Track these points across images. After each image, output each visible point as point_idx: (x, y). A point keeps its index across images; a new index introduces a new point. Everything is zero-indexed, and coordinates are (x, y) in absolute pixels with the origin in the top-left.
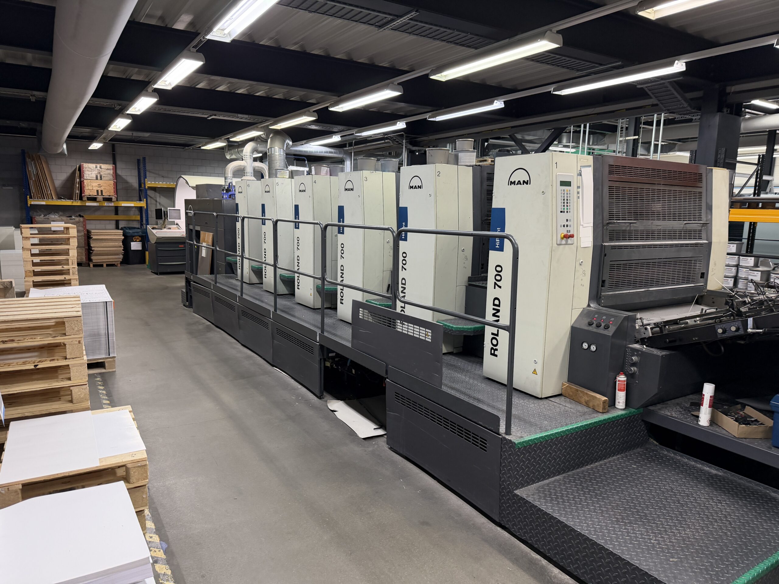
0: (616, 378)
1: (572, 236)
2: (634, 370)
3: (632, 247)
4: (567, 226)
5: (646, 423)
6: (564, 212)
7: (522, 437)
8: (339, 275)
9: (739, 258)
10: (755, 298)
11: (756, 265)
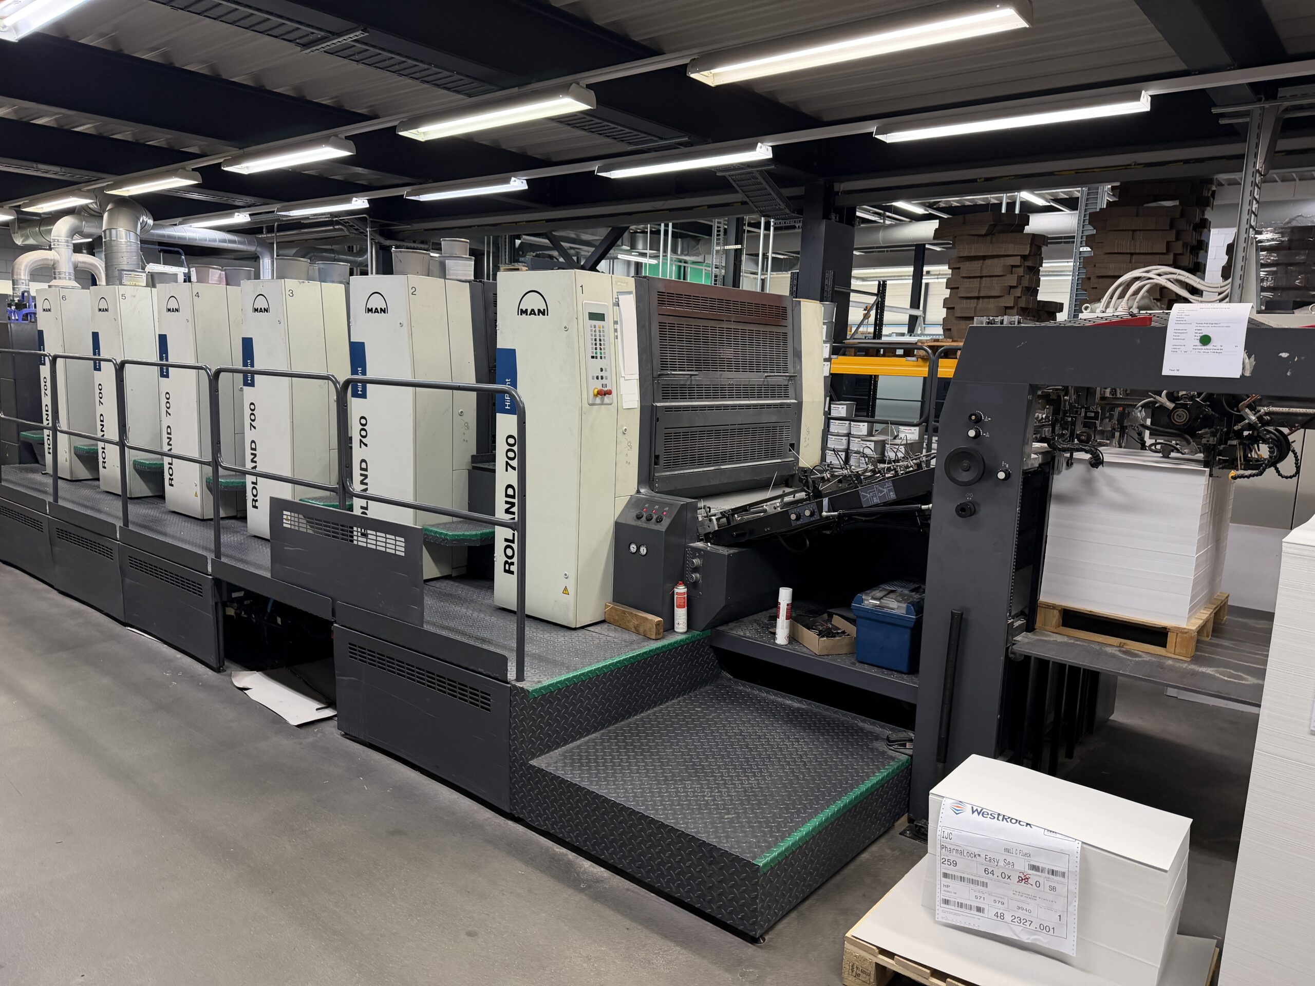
0: (673, 591)
1: (609, 393)
2: (696, 577)
3: (694, 408)
4: (602, 378)
5: (716, 650)
6: (596, 358)
7: (539, 682)
8: (249, 457)
9: (850, 424)
10: (836, 473)
11: (870, 433)
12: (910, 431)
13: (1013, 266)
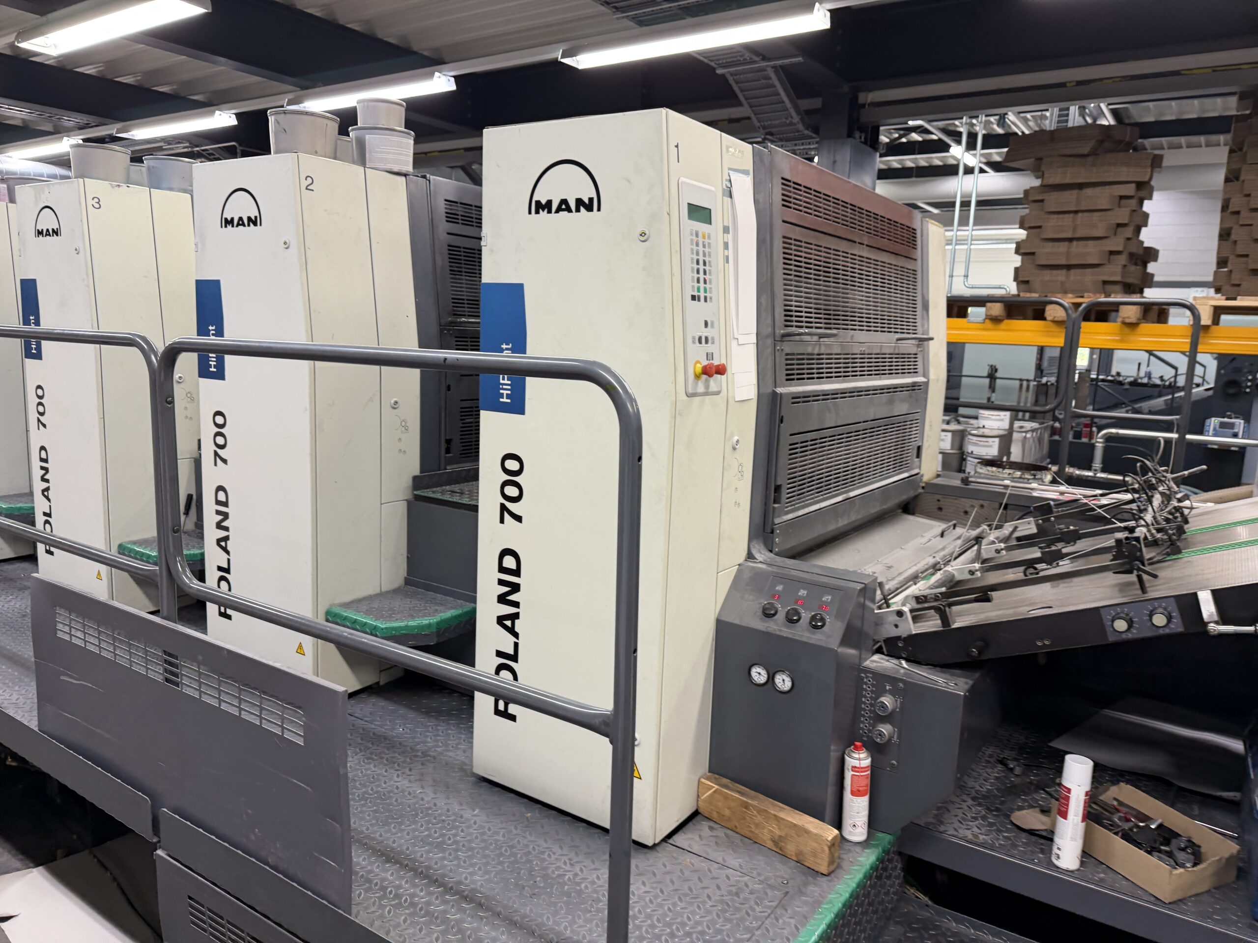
0: (842, 762)
1: (721, 370)
2: (888, 734)
3: (826, 395)
4: (707, 342)
6: (699, 300)
8: (37, 473)
12: (998, 417)
13: (1122, 197)
